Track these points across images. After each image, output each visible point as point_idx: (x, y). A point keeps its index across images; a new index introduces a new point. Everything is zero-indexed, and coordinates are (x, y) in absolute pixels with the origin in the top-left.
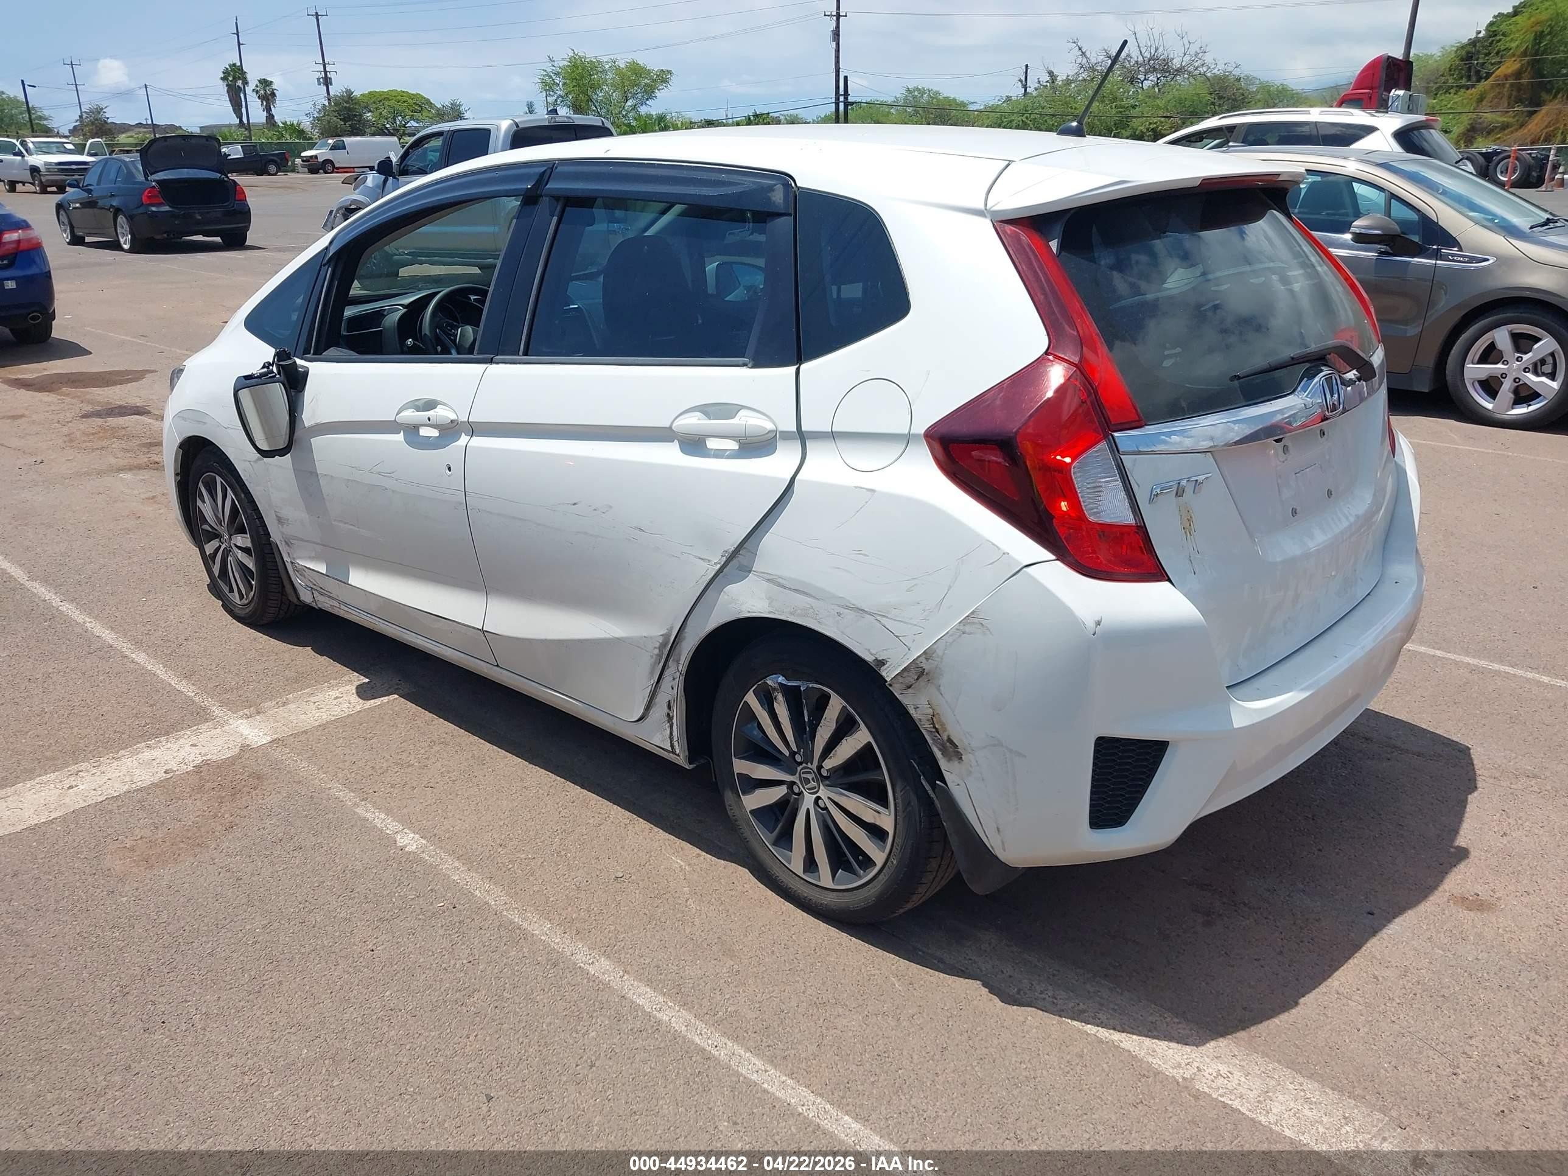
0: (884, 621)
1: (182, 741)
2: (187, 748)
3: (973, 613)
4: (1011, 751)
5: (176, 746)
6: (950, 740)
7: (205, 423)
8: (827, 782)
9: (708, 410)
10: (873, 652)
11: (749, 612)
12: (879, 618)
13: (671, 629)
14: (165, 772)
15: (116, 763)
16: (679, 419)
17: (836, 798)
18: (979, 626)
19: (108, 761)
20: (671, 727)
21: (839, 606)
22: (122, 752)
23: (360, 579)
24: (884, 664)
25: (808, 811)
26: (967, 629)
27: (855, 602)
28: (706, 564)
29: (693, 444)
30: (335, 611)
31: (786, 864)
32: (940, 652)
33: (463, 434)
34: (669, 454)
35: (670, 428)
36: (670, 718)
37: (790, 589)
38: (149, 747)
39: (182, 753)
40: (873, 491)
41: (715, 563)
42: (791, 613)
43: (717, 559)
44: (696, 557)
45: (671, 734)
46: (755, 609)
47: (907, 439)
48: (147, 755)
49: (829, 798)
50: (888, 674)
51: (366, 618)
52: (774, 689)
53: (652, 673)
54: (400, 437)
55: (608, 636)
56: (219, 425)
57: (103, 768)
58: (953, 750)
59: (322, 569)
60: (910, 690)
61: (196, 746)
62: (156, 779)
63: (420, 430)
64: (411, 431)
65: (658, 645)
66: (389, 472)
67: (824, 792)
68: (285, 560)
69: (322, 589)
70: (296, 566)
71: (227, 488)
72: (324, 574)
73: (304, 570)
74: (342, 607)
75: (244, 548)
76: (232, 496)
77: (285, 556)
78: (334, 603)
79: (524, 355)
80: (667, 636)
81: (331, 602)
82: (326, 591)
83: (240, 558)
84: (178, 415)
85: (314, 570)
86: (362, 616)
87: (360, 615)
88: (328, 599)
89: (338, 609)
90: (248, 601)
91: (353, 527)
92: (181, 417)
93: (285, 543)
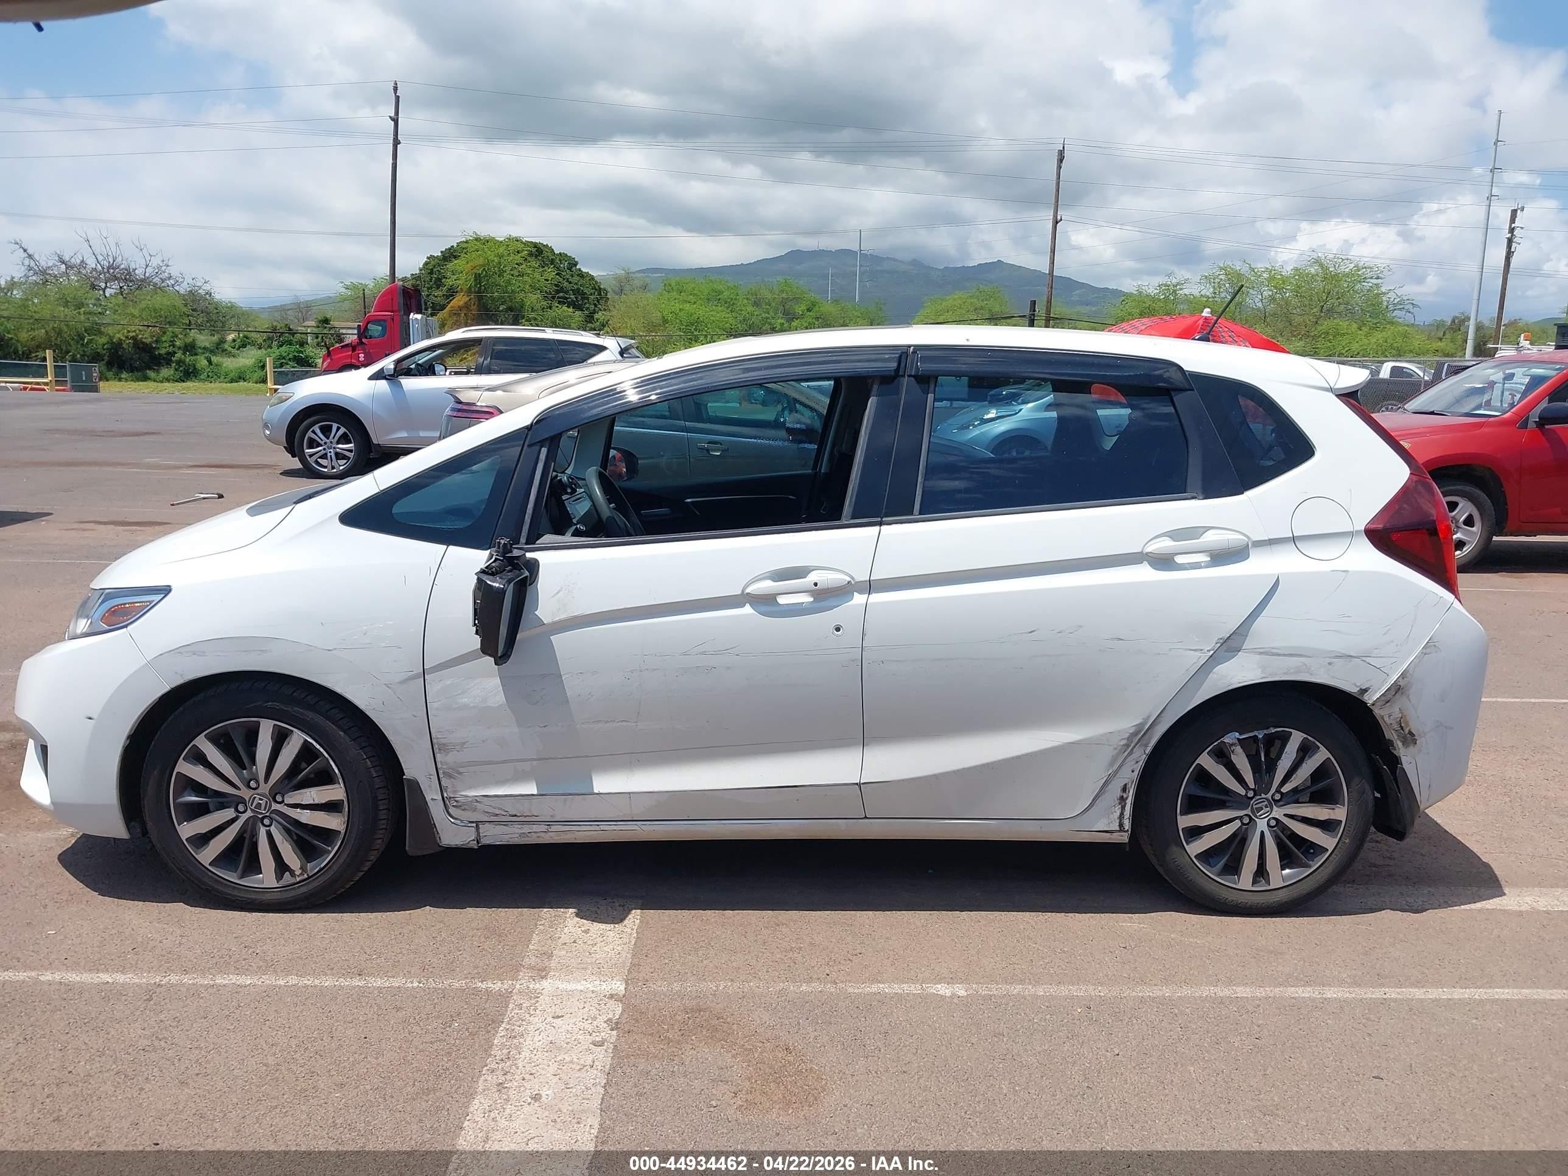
0: (1368, 660)
3: (1430, 640)
4: (1446, 728)
6: (1410, 733)
8: (1281, 803)
9: (1175, 535)
10: (1358, 684)
11: (1239, 683)
12: (1364, 659)
13: (1149, 717)
16: (1152, 542)
17: (1294, 813)
18: (1433, 647)
20: (1123, 808)
21: (1330, 658)
24: (1367, 691)
25: (1262, 833)
26: (1428, 651)
27: (1343, 652)
28: (1198, 654)
29: (1163, 562)
31: (1234, 886)
32: (1411, 672)
33: (856, 593)
34: (1144, 573)
35: (1142, 552)
36: (1122, 800)
37: (1284, 655)
41: (1209, 651)
42: (1284, 674)
43: (1209, 646)
44: (1186, 650)
45: (1122, 814)
46: (1245, 679)
47: (1351, 534)
49: (1285, 815)
50: (1370, 699)
52: (1232, 745)
53: (1111, 764)
54: (748, 609)
55: (1058, 743)
56: (309, 648)
58: (1410, 739)
60: (1388, 704)
63: (778, 599)
64: (765, 603)
65: (1127, 735)
66: (722, 649)
67: (1278, 813)
68: (428, 798)
69: (516, 816)
70: (456, 801)
71: (292, 731)
72: (533, 795)
73: (477, 801)
74: (554, 828)
75: (322, 804)
76: (306, 740)
77: (432, 795)
78: (535, 828)
79: (920, 514)
80: (1142, 725)
81: (526, 829)
82: (525, 816)
83: (304, 820)
84: (179, 651)
85: (506, 796)
86: (602, 828)
87: (597, 828)
88: (520, 826)
89: (539, 834)
90: (306, 876)
91: (624, 723)
92: (187, 652)
93: (441, 776)
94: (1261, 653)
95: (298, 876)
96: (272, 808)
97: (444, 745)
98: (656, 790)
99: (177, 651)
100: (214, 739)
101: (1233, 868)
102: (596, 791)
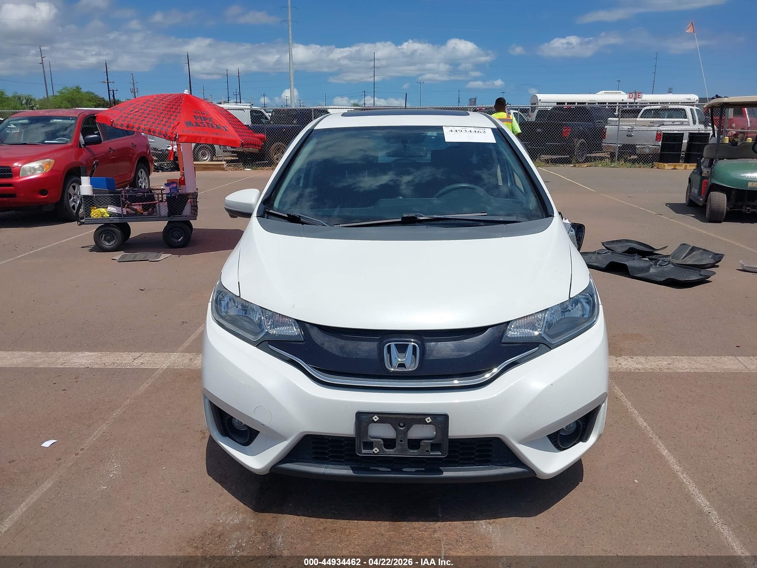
1: (625, 367)
2: (623, 364)
5: (627, 366)
14: (633, 358)
15: (652, 367)
19: (656, 369)
22: (650, 371)
38: (639, 370)
39: (625, 363)
48: (639, 366)
57: (658, 367)
61: (619, 364)
62: (637, 357)
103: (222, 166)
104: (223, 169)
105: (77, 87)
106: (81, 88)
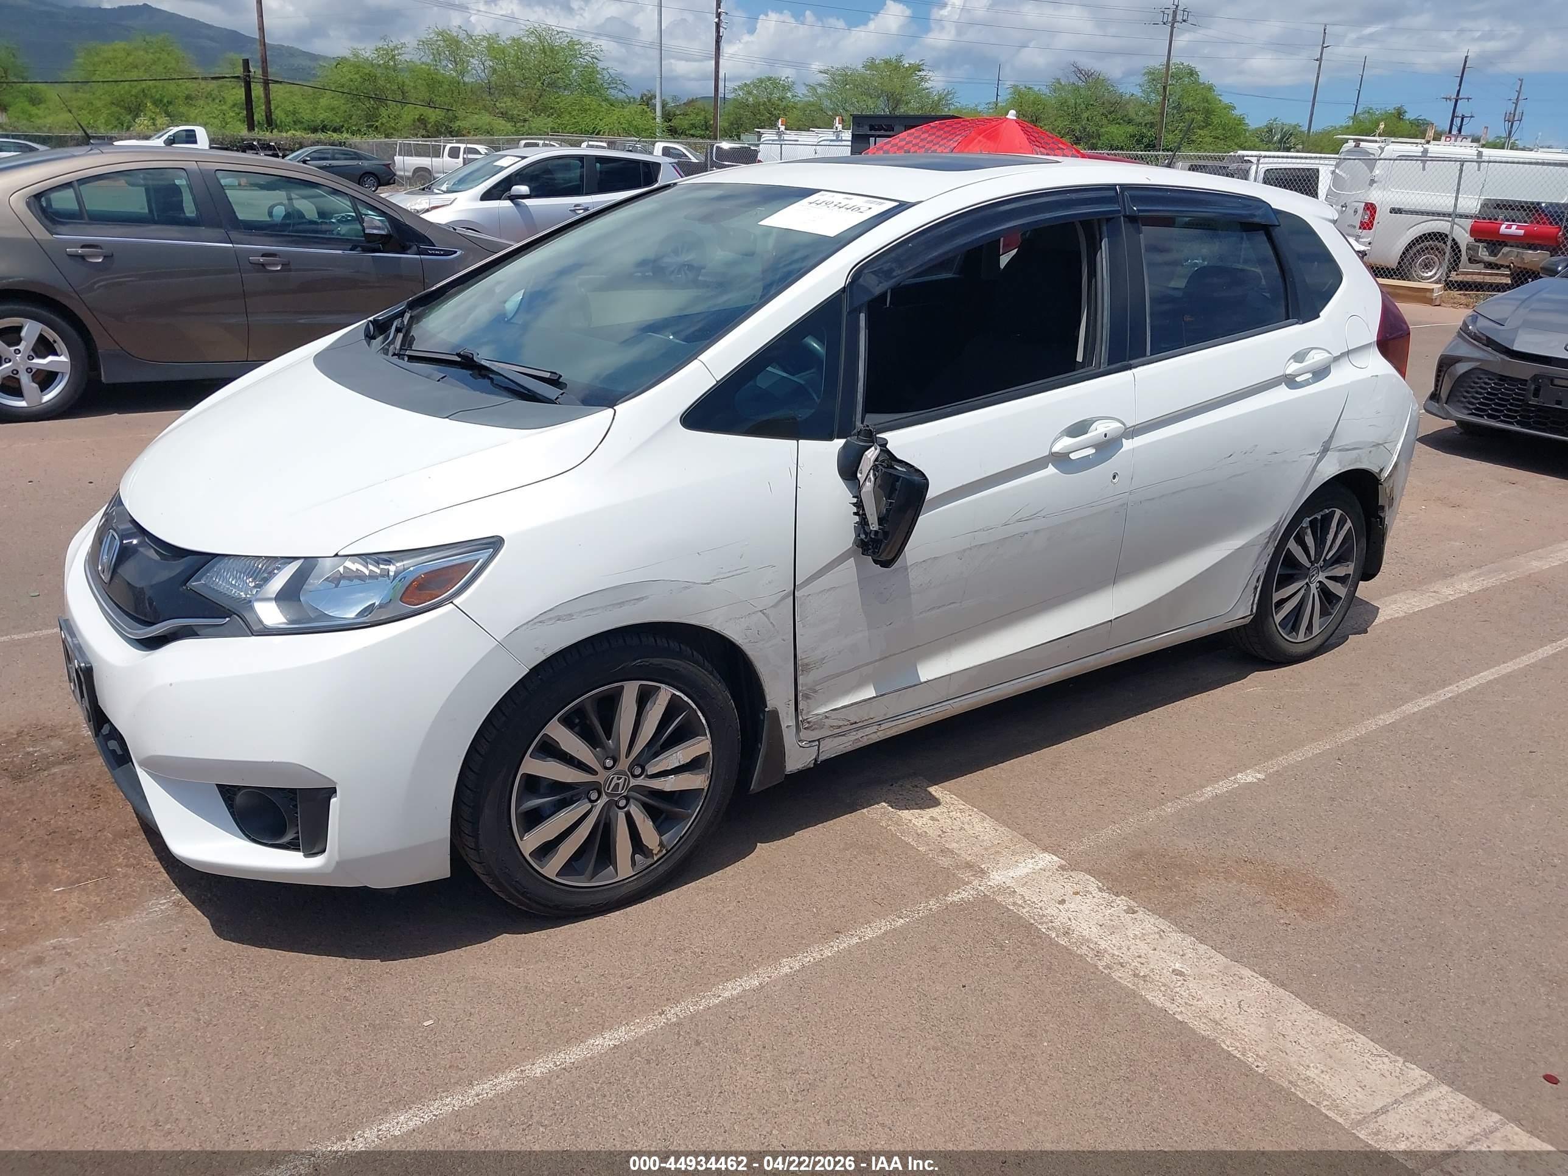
6: (1392, 498)
7: (646, 597)
8: (1325, 568)
9: (1295, 358)
10: (1380, 466)
11: (1328, 477)
12: (1385, 445)
13: (1282, 516)
17: (1330, 574)
20: (1255, 596)
21: (1370, 447)
23: (930, 670)
24: (1383, 470)
25: (1314, 594)
27: (1378, 441)
28: (1312, 457)
29: (1290, 381)
30: (866, 742)
31: (1295, 641)
32: (1401, 451)
33: (1123, 440)
34: (1282, 394)
35: (1283, 374)
36: (1256, 588)
37: (1351, 450)
40: (1377, 376)
41: (1317, 453)
42: (1350, 465)
43: (1319, 448)
44: (1307, 455)
45: (1254, 600)
46: (1331, 473)
49: (1326, 577)
50: (1384, 476)
51: (930, 712)
52: (1306, 528)
53: (1258, 559)
54: (1051, 470)
55: (1231, 551)
56: (688, 586)
58: (1392, 502)
59: (869, 692)
60: (1390, 478)
63: (1072, 455)
64: (1064, 461)
65: (1269, 535)
66: (1034, 513)
67: (1321, 577)
68: (784, 726)
69: (856, 723)
70: (808, 723)
71: (660, 688)
72: (874, 697)
73: (827, 717)
74: (883, 727)
75: (687, 763)
76: (674, 694)
77: (787, 721)
78: (868, 731)
79: (1151, 355)
80: (1279, 522)
81: (860, 734)
82: (863, 721)
83: (668, 788)
84: (540, 620)
85: (852, 704)
86: (922, 714)
87: (918, 716)
88: (855, 733)
89: (869, 736)
90: (664, 852)
91: (952, 606)
92: (550, 619)
93: (800, 698)
94: (1340, 450)
95: (656, 855)
96: (631, 785)
97: (807, 665)
98: (971, 665)
99: (536, 621)
100: (567, 722)
101: (1295, 628)
102: (923, 680)
103: (1428, 294)
104: (1430, 302)
105: (1399, 109)
106: (1406, 112)
